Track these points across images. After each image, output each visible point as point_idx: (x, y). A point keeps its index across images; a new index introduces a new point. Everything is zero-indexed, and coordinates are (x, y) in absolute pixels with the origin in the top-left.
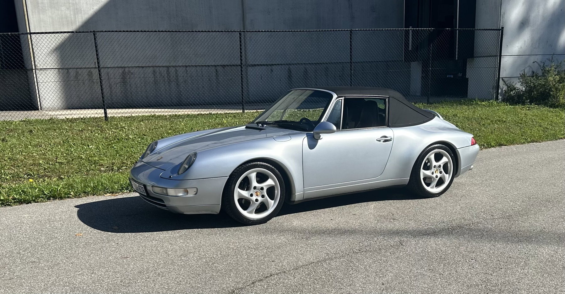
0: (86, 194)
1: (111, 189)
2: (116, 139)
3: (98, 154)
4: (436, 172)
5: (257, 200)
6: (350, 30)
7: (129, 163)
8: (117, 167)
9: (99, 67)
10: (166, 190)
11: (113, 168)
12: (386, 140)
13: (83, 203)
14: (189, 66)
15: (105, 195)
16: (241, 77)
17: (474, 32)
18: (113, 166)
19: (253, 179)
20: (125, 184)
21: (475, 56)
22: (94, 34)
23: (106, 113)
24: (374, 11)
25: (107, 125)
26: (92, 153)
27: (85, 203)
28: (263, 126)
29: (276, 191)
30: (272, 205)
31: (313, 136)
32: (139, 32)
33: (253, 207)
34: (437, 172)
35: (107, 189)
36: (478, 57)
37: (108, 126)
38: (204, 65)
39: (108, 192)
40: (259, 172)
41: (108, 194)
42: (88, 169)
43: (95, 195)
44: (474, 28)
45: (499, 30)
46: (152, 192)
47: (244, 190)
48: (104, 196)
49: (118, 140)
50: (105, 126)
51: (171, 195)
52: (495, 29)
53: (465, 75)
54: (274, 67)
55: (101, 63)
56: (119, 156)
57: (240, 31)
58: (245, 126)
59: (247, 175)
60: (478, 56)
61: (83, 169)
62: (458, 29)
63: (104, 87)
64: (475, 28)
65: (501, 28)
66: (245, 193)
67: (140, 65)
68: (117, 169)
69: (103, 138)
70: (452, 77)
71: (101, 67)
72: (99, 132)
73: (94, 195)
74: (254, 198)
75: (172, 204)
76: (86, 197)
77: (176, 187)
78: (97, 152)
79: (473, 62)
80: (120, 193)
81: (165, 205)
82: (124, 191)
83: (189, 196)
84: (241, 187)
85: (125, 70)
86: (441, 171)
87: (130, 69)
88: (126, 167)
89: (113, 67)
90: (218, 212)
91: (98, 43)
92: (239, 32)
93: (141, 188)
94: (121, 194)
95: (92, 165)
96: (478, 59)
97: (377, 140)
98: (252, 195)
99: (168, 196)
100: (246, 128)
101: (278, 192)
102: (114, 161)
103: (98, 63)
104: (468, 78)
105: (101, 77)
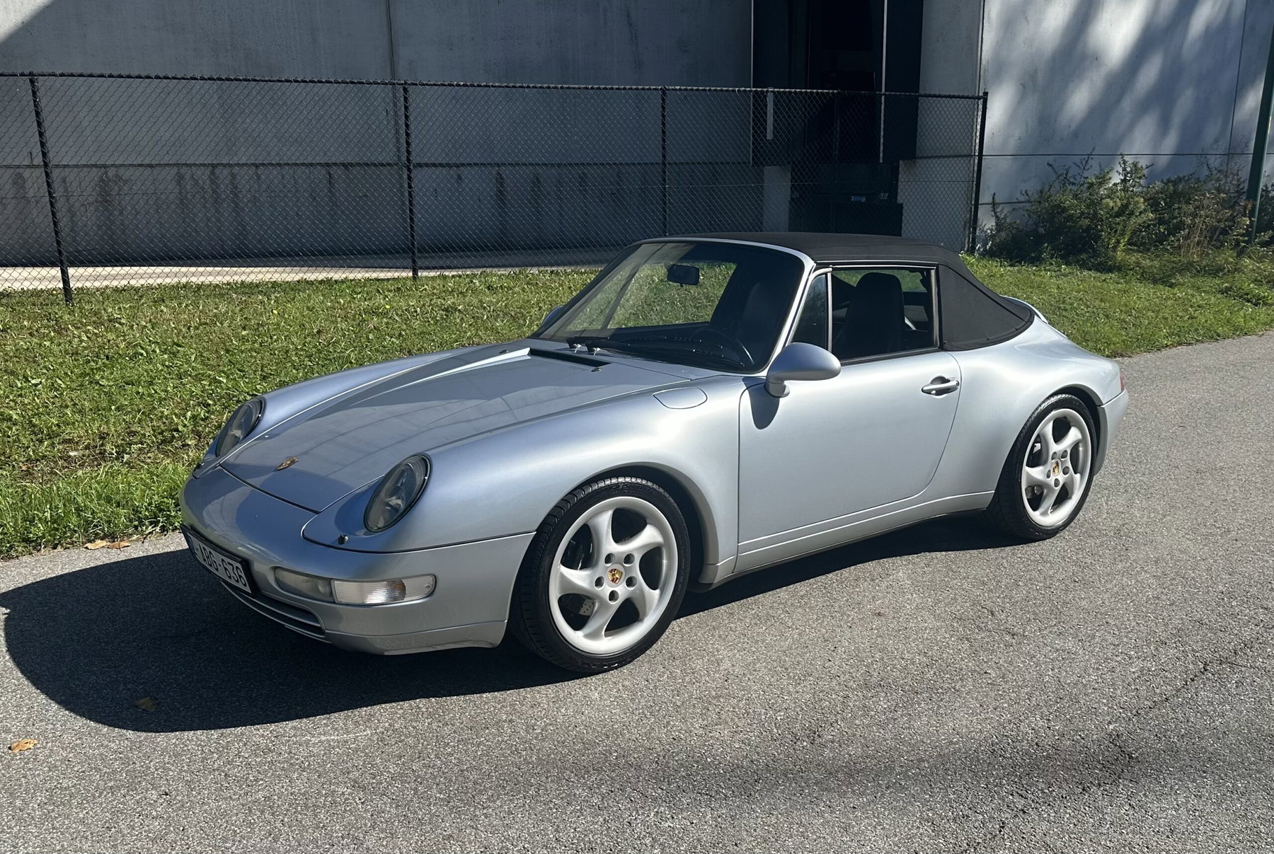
0: (33, 544)
1: (106, 525)
2: (103, 357)
3: (58, 404)
4: (1054, 471)
5: (613, 596)
6: (661, 89)
7: (147, 434)
8: (116, 447)
9: (46, 165)
10: (330, 584)
11: (105, 451)
12: (943, 387)
13: (25, 583)
14: (263, 164)
15: (89, 545)
16: (410, 192)
17: (918, 101)
18: (102, 445)
19: (604, 535)
20: (147, 509)
21: (918, 153)
22: (32, 82)
23: (66, 280)
25: (72, 313)
26: (38, 401)
27: (30, 580)
28: (591, 351)
29: (665, 562)
30: (656, 602)
31: (765, 386)
32: (152, 78)
33: (601, 620)
34: (1056, 470)
35: (96, 526)
36: (925, 158)
37: (74, 316)
38: (301, 162)
39: (97, 536)
40: (619, 506)
41: (99, 543)
42: (31, 453)
43: (59, 546)
44: (918, 92)
45: (979, 98)
47: (576, 568)
48: (87, 548)
49: (108, 358)
50: (66, 317)
51: (344, 601)
53: (896, 198)
54: (465, 171)
55: (51, 155)
56: (118, 409)
57: (405, 83)
58: (529, 349)
59: (587, 521)
60: (925, 155)
61: (17, 457)
62: (883, 94)
63: (59, 215)
64: (920, 92)
65: (981, 94)
66: (580, 578)
67: (147, 162)
68: (114, 452)
69: (66, 352)
70: (864, 200)
71: (50, 165)
72: (52, 334)
73: (55, 548)
74: (606, 589)
75: (349, 628)
76: (31, 554)
77: (366, 575)
78: (53, 398)
79: (915, 169)
80: (135, 537)
81: (320, 628)
82: (144, 528)
83: (409, 601)
84: (569, 562)
85: (106, 173)
86: (1068, 467)
87: (122, 171)
88: (140, 445)
89: (77, 166)
90: (499, 642)
91: (43, 104)
92: (402, 84)
93: (229, 568)
94: (138, 540)
95: (41, 441)
96: (925, 161)
97: (923, 391)
98: (599, 582)
99: (334, 603)
100: (533, 352)
101: (670, 566)
102: (104, 428)
103: (44, 155)
104: (901, 205)
105: (52, 191)
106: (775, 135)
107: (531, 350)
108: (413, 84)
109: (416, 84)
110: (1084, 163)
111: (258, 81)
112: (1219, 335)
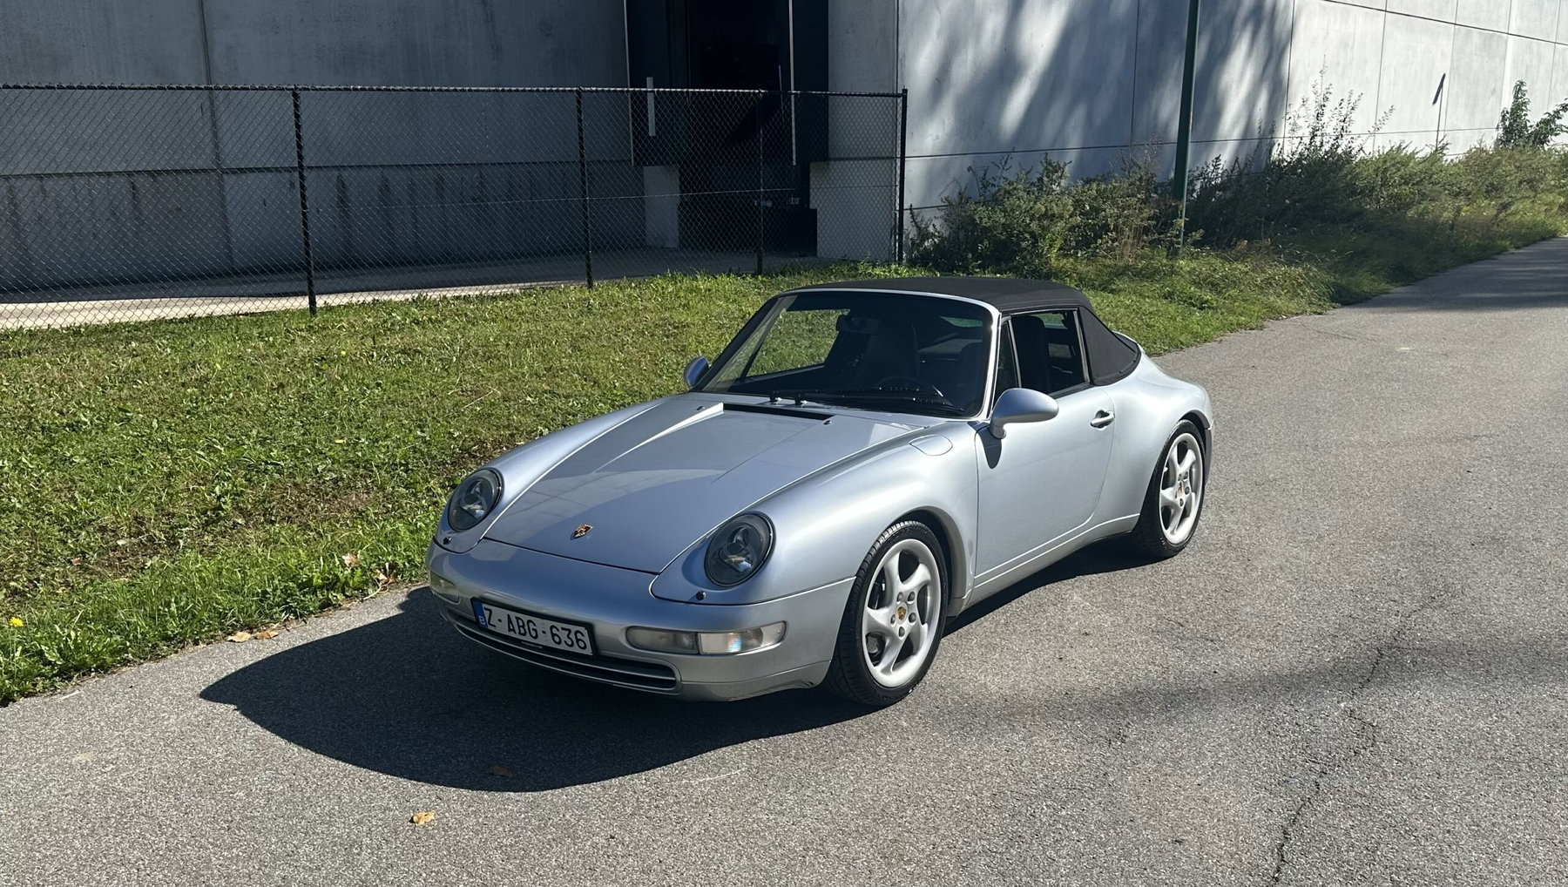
4: (1179, 491)
5: (901, 631)
6: (577, 91)
8: (164, 532)
10: (696, 637)
12: (1105, 420)
14: (47, 175)
15: (230, 638)
17: (828, 100)
19: (894, 576)
20: (275, 595)
21: (831, 155)
24: (548, 35)
29: (929, 598)
30: (927, 635)
31: (987, 428)
33: (892, 654)
34: (1181, 490)
35: (231, 617)
36: (839, 159)
38: (95, 170)
40: (904, 549)
41: (241, 634)
42: (72, 546)
43: (201, 642)
45: (898, 96)
46: (631, 648)
47: (878, 608)
48: (233, 642)
51: (709, 652)
52: (886, 92)
53: (808, 202)
56: (125, 489)
57: (296, 88)
58: (721, 405)
59: (884, 565)
60: (839, 156)
64: (830, 88)
65: (900, 92)
66: (880, 616)
68: (163, 537)
70: (770, 204)
73: (196, 644)
74: (897, 625)
79: (826, 171)
80: (274, 626)
81: (675, 680)
83: (766, 646)
84: (874, 602)
86: (1188, 487)
90: (822, 680)
92: (292, 89)
93: (561, 633)
94: (279, 628)
96: (839, 164)
97: (1088, 424)
98: (892, 619)
99: (699, 654)
102: (135, 511)
104: (815, 211)
106: (657, 133)
107: (724, 405)
108: (305, 89)
109: (308, 89)
110: (1003, 162)
111: (126, 89)
112: (1182, 343)
